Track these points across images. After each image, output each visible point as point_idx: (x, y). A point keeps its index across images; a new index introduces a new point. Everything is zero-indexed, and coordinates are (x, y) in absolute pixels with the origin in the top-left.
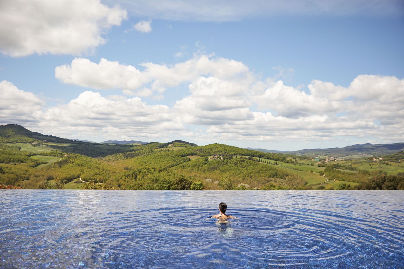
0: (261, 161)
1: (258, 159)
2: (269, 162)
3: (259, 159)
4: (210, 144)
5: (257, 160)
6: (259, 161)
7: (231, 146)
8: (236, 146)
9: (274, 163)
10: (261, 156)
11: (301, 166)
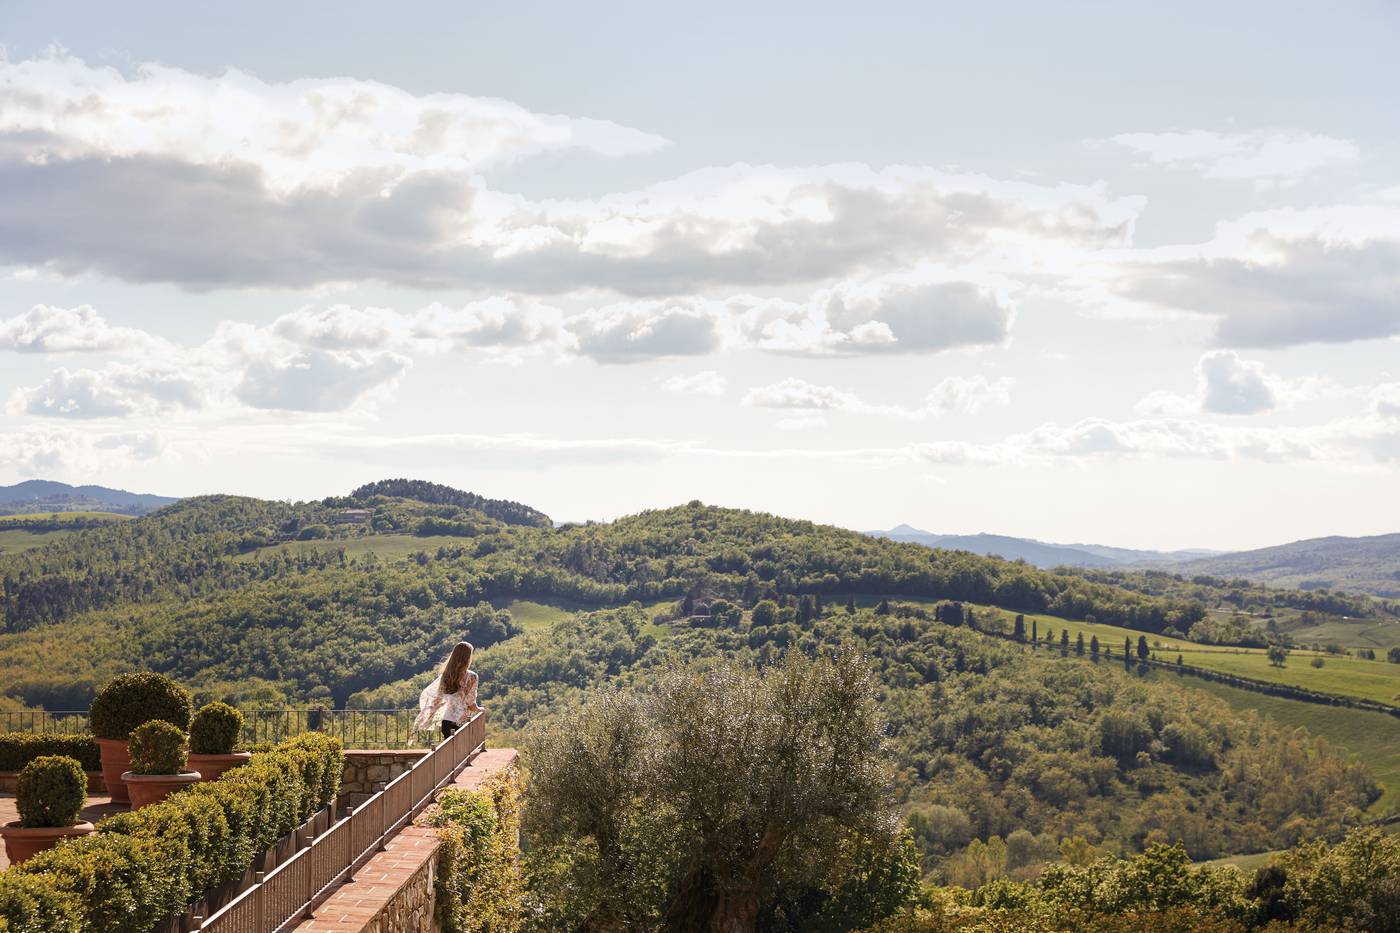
0: (1029, 634)
1: (1009, 616)
2: (1087, 640)
3: (1019, 621)
4: (647, 513)
5: (1002, 624)
6: (1018, 636)
7: (808, 527)
8: (840, 524)
9: (1128, 643)
10: (1025, 596)
11: (1318, 664)
